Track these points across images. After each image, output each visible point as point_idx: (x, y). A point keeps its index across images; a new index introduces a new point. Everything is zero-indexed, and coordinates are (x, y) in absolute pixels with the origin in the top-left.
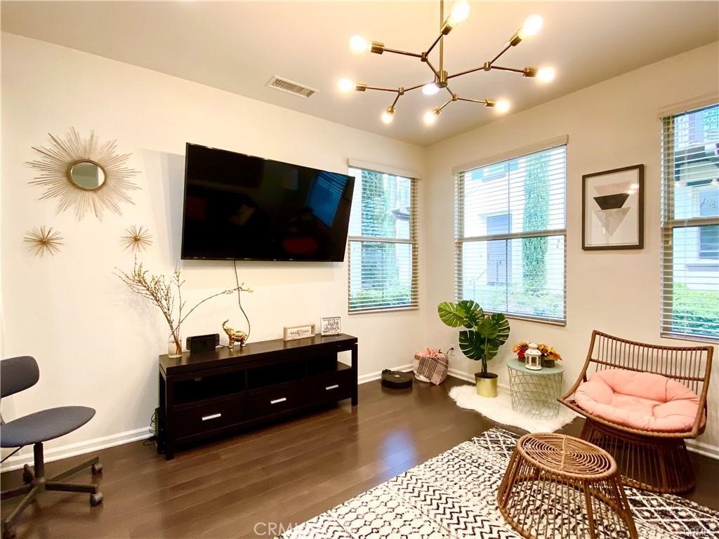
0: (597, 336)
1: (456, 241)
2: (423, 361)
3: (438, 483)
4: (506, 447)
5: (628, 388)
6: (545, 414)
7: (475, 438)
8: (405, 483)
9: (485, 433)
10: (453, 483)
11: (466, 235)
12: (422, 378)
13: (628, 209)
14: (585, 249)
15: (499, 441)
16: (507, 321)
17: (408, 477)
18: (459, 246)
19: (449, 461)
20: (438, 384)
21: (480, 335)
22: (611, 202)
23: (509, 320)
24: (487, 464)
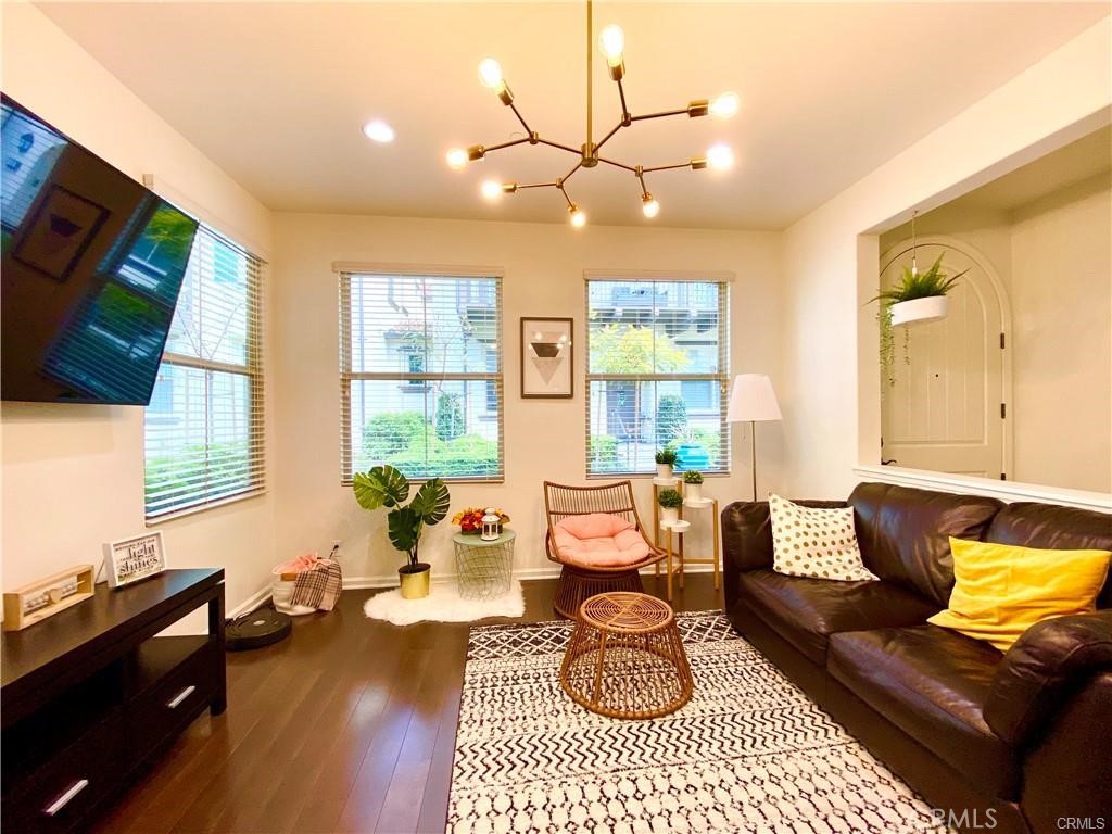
0: (549, 487)
1: (341, 377)
2: (301, 581)
3: (509, 732)
4: (510, 643)
5: (587, 531)
6: (494, 590)
7: (469, 653)
8: (477, 763)
9: (471, 640)
10: (521, 720)
11: (355, 370)
12: (300, 609)
13: (561, 359)
14: (524, 396)
15: (494, 641)
16: (445, 487)
17: (471, 755)
18: (346, 386)
19: (483, 699)
20: (331, 609)
21: (414, 512)
22: (546, 350)
23: (448, 486)
24: (520, 673)
